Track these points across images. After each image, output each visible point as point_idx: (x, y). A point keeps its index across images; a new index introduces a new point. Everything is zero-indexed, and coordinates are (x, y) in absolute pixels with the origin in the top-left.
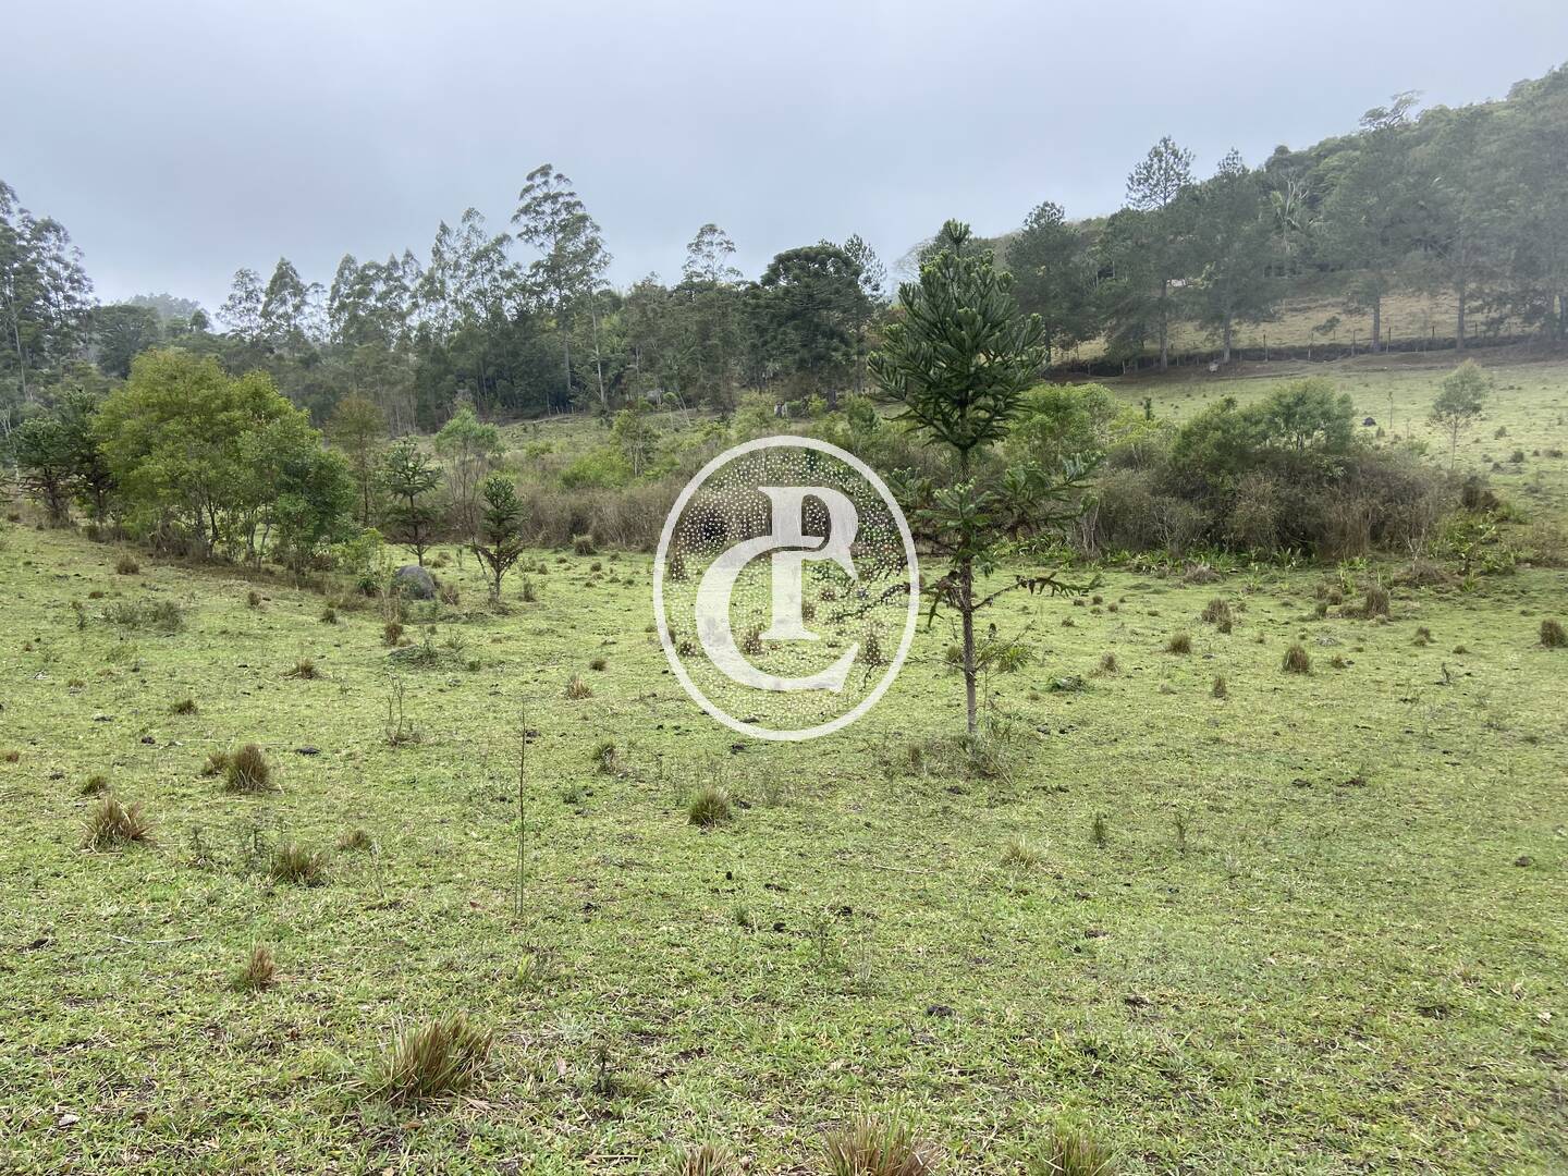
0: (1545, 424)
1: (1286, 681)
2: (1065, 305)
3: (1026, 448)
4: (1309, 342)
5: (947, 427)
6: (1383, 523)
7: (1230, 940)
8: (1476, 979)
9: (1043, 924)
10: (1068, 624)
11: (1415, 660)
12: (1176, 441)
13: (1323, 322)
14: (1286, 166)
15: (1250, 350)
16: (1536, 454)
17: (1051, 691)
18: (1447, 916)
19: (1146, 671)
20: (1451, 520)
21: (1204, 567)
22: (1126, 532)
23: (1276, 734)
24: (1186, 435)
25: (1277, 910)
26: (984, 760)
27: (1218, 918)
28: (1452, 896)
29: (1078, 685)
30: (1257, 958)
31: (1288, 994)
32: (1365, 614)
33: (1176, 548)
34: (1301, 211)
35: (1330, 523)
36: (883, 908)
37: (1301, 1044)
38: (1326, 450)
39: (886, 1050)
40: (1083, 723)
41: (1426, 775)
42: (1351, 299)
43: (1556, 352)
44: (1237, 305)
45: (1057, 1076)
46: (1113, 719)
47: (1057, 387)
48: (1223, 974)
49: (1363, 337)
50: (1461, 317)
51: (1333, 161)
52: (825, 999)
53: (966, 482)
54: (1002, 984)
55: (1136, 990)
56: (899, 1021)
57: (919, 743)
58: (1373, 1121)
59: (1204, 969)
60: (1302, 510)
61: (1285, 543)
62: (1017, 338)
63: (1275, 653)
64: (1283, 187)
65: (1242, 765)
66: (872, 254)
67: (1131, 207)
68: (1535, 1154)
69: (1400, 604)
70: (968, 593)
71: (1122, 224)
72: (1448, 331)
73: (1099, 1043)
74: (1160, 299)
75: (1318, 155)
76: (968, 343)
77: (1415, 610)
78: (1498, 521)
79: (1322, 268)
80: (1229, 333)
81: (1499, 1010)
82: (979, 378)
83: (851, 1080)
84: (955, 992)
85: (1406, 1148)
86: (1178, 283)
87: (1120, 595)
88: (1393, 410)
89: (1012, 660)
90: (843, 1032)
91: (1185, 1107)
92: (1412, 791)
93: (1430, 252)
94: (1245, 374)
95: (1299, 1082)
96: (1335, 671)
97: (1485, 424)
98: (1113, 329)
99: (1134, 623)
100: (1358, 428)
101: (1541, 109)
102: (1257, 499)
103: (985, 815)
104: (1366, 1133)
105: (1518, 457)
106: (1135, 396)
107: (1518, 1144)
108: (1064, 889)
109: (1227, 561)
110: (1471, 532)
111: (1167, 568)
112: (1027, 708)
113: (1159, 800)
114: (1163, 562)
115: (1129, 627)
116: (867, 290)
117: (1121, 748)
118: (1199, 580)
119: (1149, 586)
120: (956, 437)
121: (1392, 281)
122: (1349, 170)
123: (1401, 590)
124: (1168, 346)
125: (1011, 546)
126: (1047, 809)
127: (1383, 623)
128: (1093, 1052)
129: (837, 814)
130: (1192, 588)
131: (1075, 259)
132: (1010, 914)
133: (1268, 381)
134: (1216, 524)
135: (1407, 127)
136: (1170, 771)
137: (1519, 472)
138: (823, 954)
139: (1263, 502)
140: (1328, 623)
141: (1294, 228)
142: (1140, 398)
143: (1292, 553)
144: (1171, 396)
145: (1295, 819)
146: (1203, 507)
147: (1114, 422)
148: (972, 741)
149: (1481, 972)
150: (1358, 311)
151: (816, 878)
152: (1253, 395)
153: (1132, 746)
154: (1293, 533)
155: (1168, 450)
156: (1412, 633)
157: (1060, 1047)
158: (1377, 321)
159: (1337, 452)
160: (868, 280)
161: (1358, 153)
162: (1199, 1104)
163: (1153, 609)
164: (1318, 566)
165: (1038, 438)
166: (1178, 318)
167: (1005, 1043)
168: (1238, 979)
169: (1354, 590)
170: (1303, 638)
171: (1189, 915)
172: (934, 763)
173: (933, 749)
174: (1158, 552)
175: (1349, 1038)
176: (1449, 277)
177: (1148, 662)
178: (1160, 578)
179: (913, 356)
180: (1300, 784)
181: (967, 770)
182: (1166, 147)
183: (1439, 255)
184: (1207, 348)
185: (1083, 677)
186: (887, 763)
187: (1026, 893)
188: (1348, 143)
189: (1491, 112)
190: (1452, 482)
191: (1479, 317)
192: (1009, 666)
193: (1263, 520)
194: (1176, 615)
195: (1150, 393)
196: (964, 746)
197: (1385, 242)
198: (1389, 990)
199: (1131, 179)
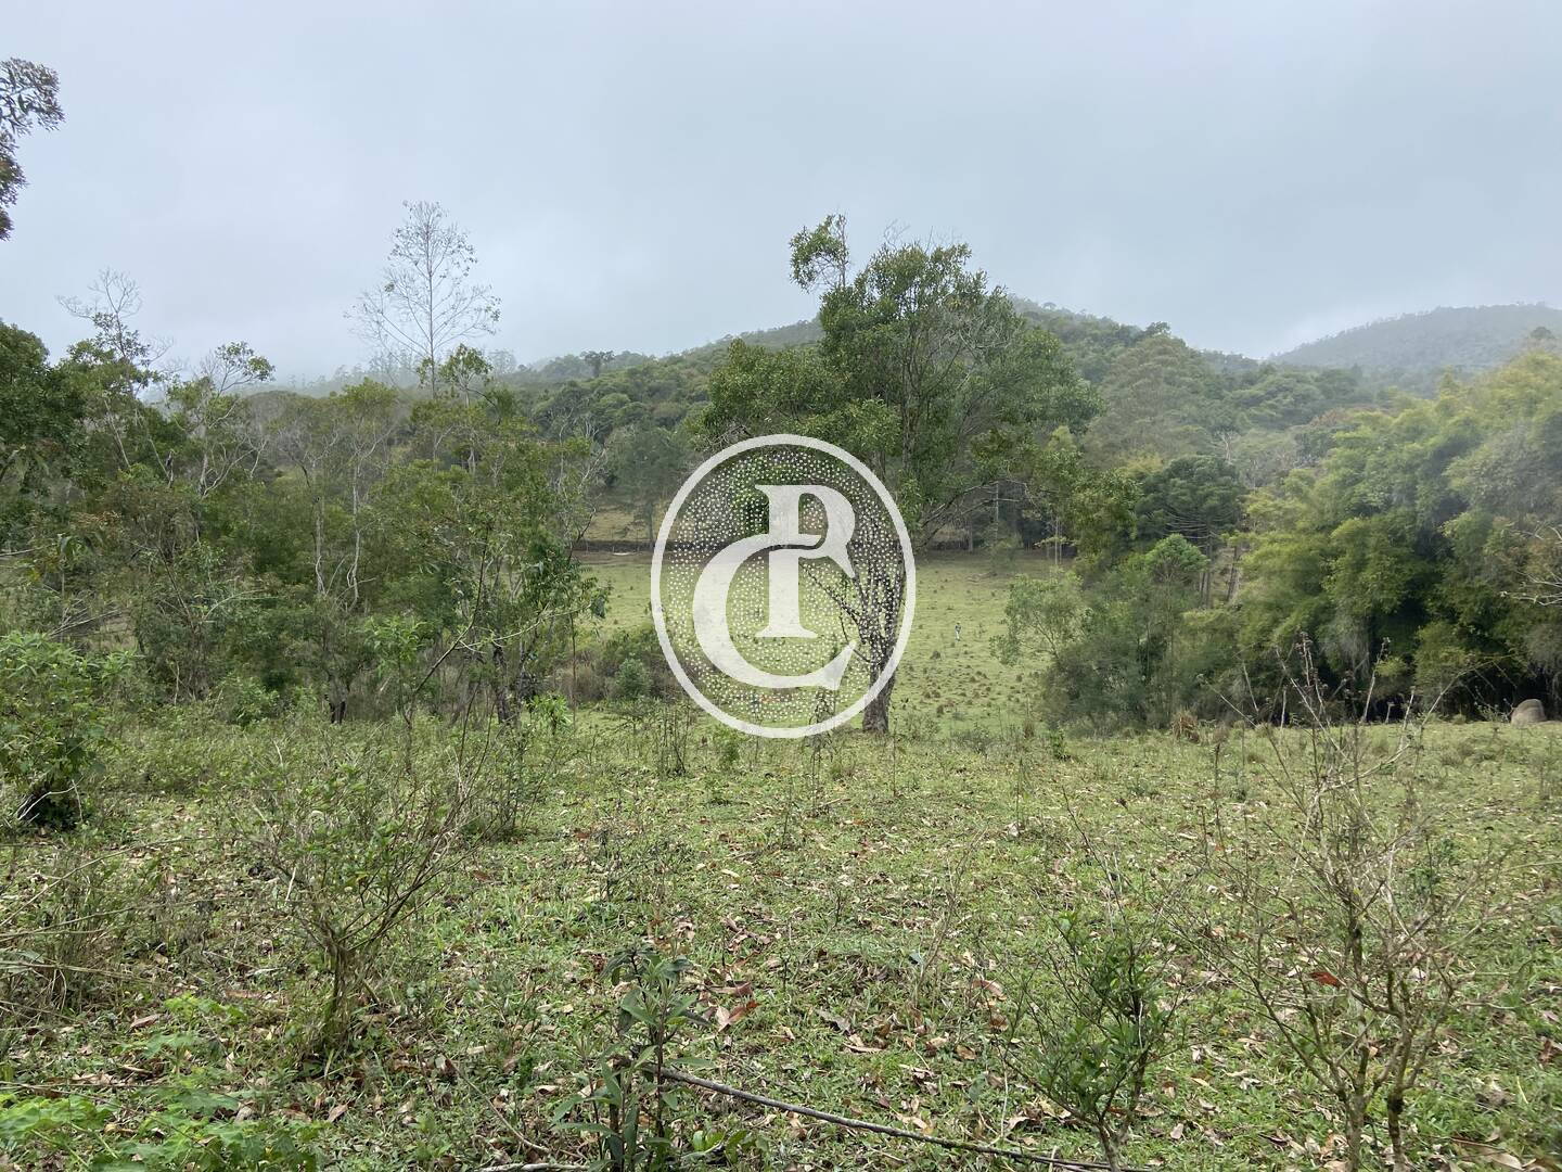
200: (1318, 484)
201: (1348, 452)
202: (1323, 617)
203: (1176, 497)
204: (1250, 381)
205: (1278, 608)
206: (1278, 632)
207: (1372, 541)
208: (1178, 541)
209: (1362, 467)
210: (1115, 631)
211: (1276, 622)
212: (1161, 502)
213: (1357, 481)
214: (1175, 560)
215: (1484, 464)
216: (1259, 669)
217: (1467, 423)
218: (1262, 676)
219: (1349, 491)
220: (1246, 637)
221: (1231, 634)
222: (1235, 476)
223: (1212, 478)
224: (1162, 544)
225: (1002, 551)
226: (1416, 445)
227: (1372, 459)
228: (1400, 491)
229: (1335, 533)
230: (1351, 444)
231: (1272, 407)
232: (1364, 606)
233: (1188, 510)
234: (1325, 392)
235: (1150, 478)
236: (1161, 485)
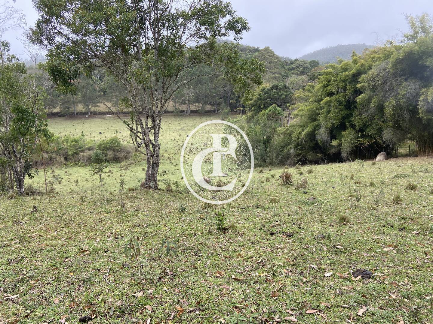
4: (105, 111)
6: (126, 156)
15: (94, 112)
32: (125, 169)
64: (95, 75)
74: (73, 101)
80: (89, 108)
94: (94, 118)
98: (61, 105)
123: (129, 165)
124: (76, 110)
125: (72, 164)
139: (111, 155)
140: (122, 171)
141: (98, 84)
143: (116, 161)
150: (114, 106)
154: (115, 158)
156: (131, 171)
159: (119, 147)
164: (119, 163)
169: (124, 166)
170: (120, 173)
184: (84, 111)
200: (316, 87)
201: (326, 76)
202: (317, 128)
203: (273, 95)
204: (292, 63)
205: (303, 126)
206: (304, 133)
207: (332, 104)
208: (275, 107)
209: (330, 81)
210: (256, 135)
211: (303, 130)
212: (269, 97)
213: (328, 85)
214: (274, 112)
215: (372, 76)
216: (299, 145)
217: (362, 65)
218: (299, 147)
219: (326, 89)
220: (294, 135)
221: (290, 135)
222: (289, 89)
223: (282, 89)
224: (270, 108)
225: (225, 112)
226: (347, 73)
227: (333, 78)
228: (342, 88)
229: (322, 102)
230: (327, 73)
231: (297, 70)
232: (329, 125)
233: (277, 99)
234: (311, 66)
235: (266, 90)
236: (269, 92)
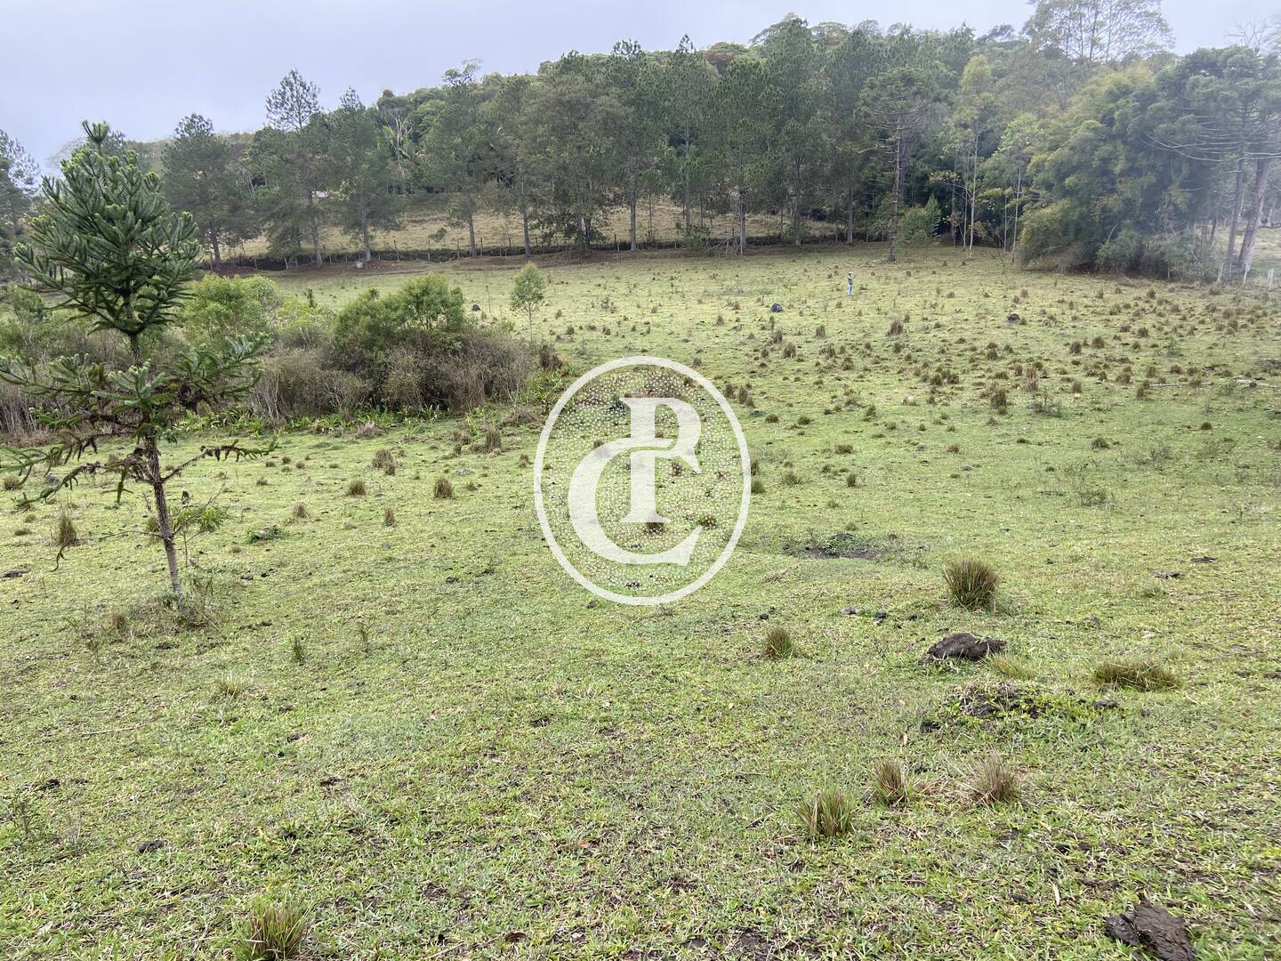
0: (584, 307)
1: (437, 506)
2: (226, 207)
3: (206, 332)
4: (428, 247)
5: (113, 315)
6: (492, 382)
7: (403, 710)
8: (566, 692)
9: (251, 742)
10: (262, 483)
11: (520, 478)
12: (335, 325)
13: (435, 232)
14: (393, 107)
15: (385, 252)
16: (581, 328)
17: (251, 543)
18: (548, 652)
19: (332, 513)
20: (534, 377)
21: (370, 425)
22: (304, 401)
23: (433, 546)
24: (343, 319)
25: (437, 678)
26: (192, 613)
27: (394, 697)
28: (551, 638)
29: (275, 534)
30: (423, 719)
31: (445, 738)
32: (486, 449)
33: (346, 411)
34: (408, 143)
35: (457, 384)
36: (93, 770)
37: (454, 773)
38: (448, 329)
39: (98, 898)
40: (282, 565)
41: (532, 557)
42: (452, 215)
43: (586, 258)
44: (371, 215)
45: (262, 865)
46: (307, 557)
47: (226, 279)
48: (398, 739)
49: (464, 245)
50: (526, 232)
51: (426, 107)
52: (32, 872)
53: (140, 365)
54: (212, 805)
55: (330, 773)
56: (111, 868)
57: (124, 610)
58: (503, 813)
59: (383, 739)
60: (436, 375)
61: (428, 401)
62: (172, 232)
63: (427, 487)
64: (392, 124)
65: (410, 575)
66: (20, 149)
67: (273, 127)
68: (601, 801)
69: (509, 439)
70: (155, 466)
71: (266, 141)
72: (519, 242)
73: (297, 826)
74: (308, 207)
75: (416, 101)
76: (122, 236)
77: (518, 443)
78: (563, 376)
79: (429, 190)
80: (368, 238)
81: (580, 708)
82: (138, 269)
83: (61, 936)
84: (168, 825)
85: (524, 825)
86: (322, 195)
87: (305, 454)
88: (490, 300)
89: (210, 522)
90: (51, 897)
91: (367, 852)
92: (524, 570)
93: (501, 182)
94: (383, 270)
95: (453, 802)
96: (470, 493)
97: (549, 309)
98: (272, 230)
99: (320, 476)
100: (467, 311)
101: (559, 84)
102: (403, 369)
103: (194, 662)
104: (498, 824)
105: (571, 331)
106: (299, 287)
107: (593, 797)
108: (269, 708)
109: (387, 419)
110: (547, 384)
111: (341, 428)
112: (231, 560)
113: (347, 615)
114: (337, 424)
115: (315, 480)
116: (20, 184)
117: (316, 580)
118: (368, 435)
119: (328, 445)
120: (123, 324)
121: (479, 203)
122: (439, 115)
124: (321, 246)
125: (203, 421)
126: (252, 644)
127: (499, 454)
128: (293, 836)
129: (39, 696)
130: (363, 442)
131: (230, 167)
132: (221, 742)
133: (402, 276)
134: (376, 390)
135: (475, 86)
136: (355, 590)
137: (572, 341)
138: (27, 831)
139: (408, 371)
140: (463, 459)
141: (405, 157)
142: (304, 289)
143: (434, 408)
144: (329, 288)
145: (448, 608)
146: (364, 377)
147: (282, 309)
148: (176, 599)
149: (569, 686)
150: (458, 225)
151: (20, 761)
152: (391, 287)
153: (325, 576)
154: (432, 393)
155: (330, 332)
156: (517, 459)
157: (263, 840)
158: (472, 232)
159: (455, 331)
160: (19, 174)
161: (443, 102)
162: (379, 845)
163: (334, 462)
164: (453, 416)
165: (216, 325)
166: (325, 223)
167: (214, 854)
168: (409, 738)
169: (478, 432)
170: (447, 472)
171: (372, 700)
172: (141, 626)
173: (136, 614)
174: (333, 415)
175: (487, 758)
176: (515, 202)
177: (332, 506)
178: (336, 437)
179: (65, 247)
180: (451, 581)
181: (175, 626)
182: (295, 78)
183: (507, 185)
184: (352, 249)
185: (279, 526)
186: (90, 636)
187: (235, 720)
188: (434, 95)
189: (529, 82)
190: (531, 349)
191: (537, 232)
192: (208, 527)
193: (410, 384)
194: (352, 466)
195: (311, 285)
196: (168, 604)
197: (470, 173)
198: (512, 715)
199: (269, 102)
